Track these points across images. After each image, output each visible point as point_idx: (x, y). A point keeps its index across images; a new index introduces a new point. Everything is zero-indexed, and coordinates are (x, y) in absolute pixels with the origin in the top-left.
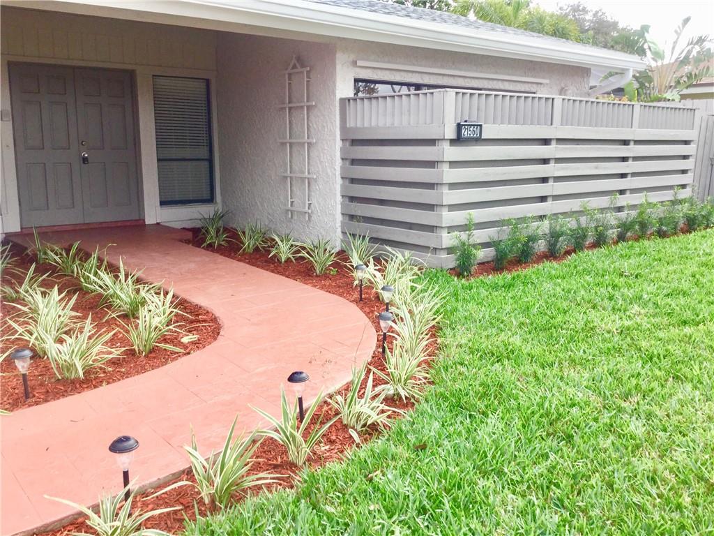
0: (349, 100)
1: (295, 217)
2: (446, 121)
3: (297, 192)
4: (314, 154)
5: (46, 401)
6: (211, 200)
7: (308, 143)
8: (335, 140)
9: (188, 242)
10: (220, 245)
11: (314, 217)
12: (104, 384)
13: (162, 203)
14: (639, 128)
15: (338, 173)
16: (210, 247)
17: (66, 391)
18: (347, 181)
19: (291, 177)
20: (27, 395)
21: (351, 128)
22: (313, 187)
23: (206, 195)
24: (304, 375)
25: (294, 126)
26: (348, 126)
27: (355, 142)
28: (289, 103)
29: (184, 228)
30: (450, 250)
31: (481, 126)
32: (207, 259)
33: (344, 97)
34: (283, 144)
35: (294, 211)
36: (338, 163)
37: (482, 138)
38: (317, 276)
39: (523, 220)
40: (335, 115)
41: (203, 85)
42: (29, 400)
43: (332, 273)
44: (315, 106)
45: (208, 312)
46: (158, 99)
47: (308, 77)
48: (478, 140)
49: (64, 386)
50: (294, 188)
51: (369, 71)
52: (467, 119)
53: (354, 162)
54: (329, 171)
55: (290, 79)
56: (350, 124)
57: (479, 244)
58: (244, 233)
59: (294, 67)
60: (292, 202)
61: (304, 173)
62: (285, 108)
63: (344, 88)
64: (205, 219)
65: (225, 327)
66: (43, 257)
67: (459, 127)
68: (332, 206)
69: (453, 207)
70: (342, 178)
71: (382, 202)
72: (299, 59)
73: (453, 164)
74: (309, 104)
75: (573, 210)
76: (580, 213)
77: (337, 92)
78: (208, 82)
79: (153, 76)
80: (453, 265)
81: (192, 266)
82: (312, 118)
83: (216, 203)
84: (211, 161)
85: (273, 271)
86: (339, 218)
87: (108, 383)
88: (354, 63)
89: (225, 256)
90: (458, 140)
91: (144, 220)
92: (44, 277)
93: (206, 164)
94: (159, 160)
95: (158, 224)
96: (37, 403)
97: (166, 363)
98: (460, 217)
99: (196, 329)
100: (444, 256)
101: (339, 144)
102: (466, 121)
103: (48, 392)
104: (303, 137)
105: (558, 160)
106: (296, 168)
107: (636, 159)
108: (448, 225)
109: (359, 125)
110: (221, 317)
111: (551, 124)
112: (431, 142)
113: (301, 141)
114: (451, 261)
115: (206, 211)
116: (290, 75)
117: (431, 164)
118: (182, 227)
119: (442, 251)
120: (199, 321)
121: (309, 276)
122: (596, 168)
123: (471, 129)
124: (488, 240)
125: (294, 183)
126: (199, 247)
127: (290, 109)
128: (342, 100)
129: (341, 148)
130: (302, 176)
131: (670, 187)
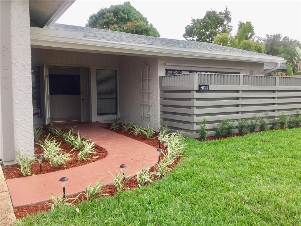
0: (162, 77)
1: (144, 119)
2: (194, 84)
3: (145, 110)
4: (151, 96)
5: (47, 173)
6: (116, 113)
7: (149, 92)
8: (158, 91)
9: (105, 128)
10: (116, 129)
11: (151, 119)
12: (65, 169)
13: (98, 114)
14: (279, 86)
15: (159, 103)
16: (113, 130)
17: (53, 170)
18: (162, 106)
19: (143, 105)
20: (41, 171)
21: (163, 87)
22: (150, 108)
23: (114, 111)
24: (125, 165)
25: (144, 86)
26: (162, 86)
27: (165, 92)
28: (142, 78)
29: (106, 124)
30: (197, 131)
31: (208, 86)
32: (109, 133)
33: (161, 76)
34: (140, 93)
35: (144, 117)
36: (159, 99)
37: (209, 90)
38: (148, 140)
39: (227, 120)
40: (158, 82)
41: (114, 72)
42: (42, 172)
43: (153, 138)
44: (151, 79)
45: (105, 150)
46: (98, 78)
47: (149, 69)
48: (208, 91)
49: (53, 169)
50: (144, 109)
51: (171, 66)
52: (203, 83)
53: (165, 99)
54: (156, 102)
55: (143, 70)
56: (163, 85)
57: (209, 129)
58: (124, 125)
59: (144, 66)
60: (143, 114)
61: (147, 103)
62: (141, 80)
63: (161, 73)
64: (113, 120)
65: (109, 154)
66: (54, 132)
67: (200, 86)
68: (157, 115)
69: (198, 115)
70: (160, 105)
71: (174, 113)
72: (146, 63)
73: (198, 99)
74: (149, 78)
75: (249, 117)
76: (253, 118)
77: (158, 74)
78: (116, 71)
79: (97, 69)
80: (198, 137)
81: (104, 135)
82: (150, 83)
83: (118, 114)
84: (116, 99)
85: (132, 138)
86: (159, 119)
87: (67, 169)
88: (165, 64)
89: (117, 133)
90: (200, 91)
91: (92, 121)
92: (53, 138)
93: (115, 100)
94: (97, 99)
95: (96, 122)
96: (44, 173)
97: (86, 164)
98: (201, 119)
99: (99, 155)
100: (195, 133)
101: (159, 92)
102: (202, 84)
103: (47, 170)
104: (147, 90)
105: (243, 98)
106: (145, 101)
107: (278, 98)
108: (196, 122)
109: (166, 86)
110: (108, 151)
111: (239, 85)
112: (190, 91)
113: (146, 91)
114: (198, 135)
115: (113, 117)
116: (143, 68)
117: (190, 99)
118: (105, 123)
119: (194, 131)
120: (101, 152)
121: (145, 139)
122: (260, 101)
123: (205, 87)
124: (213, 128)
125: (144, 107)
126: (109, 129)
127: (143, 80)
128: (160, 77)
129: (160, 94)
130: (146, 104)
131: (295, 109)
